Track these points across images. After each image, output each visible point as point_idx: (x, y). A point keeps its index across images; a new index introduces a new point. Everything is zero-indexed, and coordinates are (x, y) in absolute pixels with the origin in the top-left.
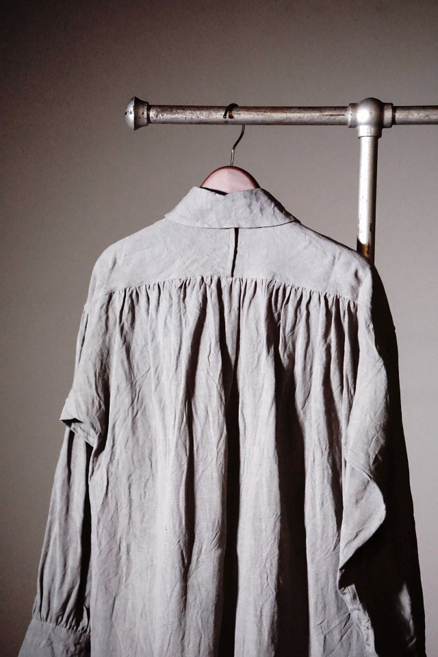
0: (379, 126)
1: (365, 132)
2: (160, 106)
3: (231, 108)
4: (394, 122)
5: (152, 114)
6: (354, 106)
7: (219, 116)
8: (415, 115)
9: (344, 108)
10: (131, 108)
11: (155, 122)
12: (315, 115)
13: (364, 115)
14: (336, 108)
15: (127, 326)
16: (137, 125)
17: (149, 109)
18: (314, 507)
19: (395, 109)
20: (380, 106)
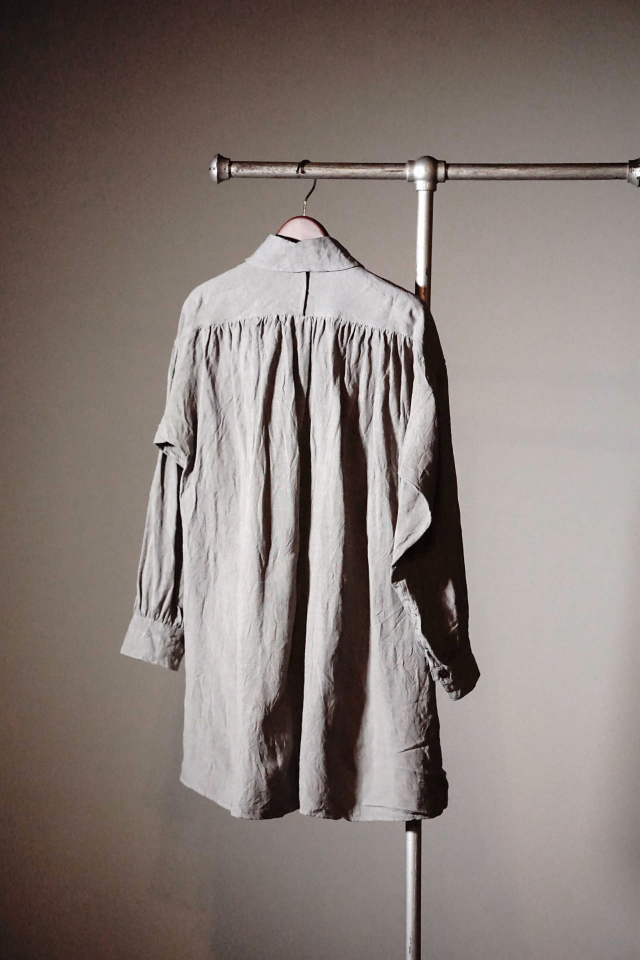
0: (434, 181)
1: (422, 186)
2: (240, 163)
3: (303, 164)
4: (446, 177)
5: (233, 169)
6: (412, 163)
7: (292, 171)
8: (465, 172)
9: (403, 165)
10: (214, 165)
11: (236, 176)
12: (377, 171)
13: (420, 171)
14: (396, 165)
15: (212, 360)
16: (220, 179)
17: (231, 164)
18: (374, 518)
19: (447, 166)
20: (434, 163)
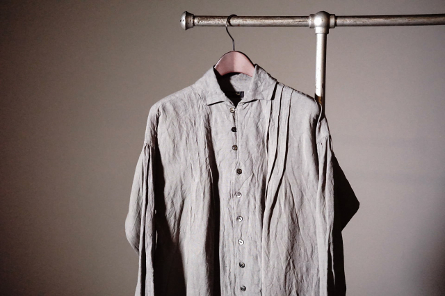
0: (327, 27)
1: (319, 31)
2: (200, 17)
4: (336, 25)
5: (196, 21)
6: (313, 16)
8: (348, 21)
9: (307, 17)
10: (184, 18)
11: (198, 25)
12: (290, 21)
13: (318, 21)
14: (302, 17)
16: (187, 27)
17: (194, 17)
19: (336, 18)
20: (327, 16)
